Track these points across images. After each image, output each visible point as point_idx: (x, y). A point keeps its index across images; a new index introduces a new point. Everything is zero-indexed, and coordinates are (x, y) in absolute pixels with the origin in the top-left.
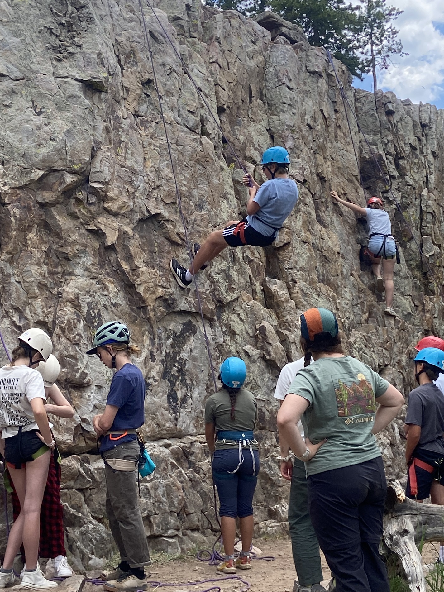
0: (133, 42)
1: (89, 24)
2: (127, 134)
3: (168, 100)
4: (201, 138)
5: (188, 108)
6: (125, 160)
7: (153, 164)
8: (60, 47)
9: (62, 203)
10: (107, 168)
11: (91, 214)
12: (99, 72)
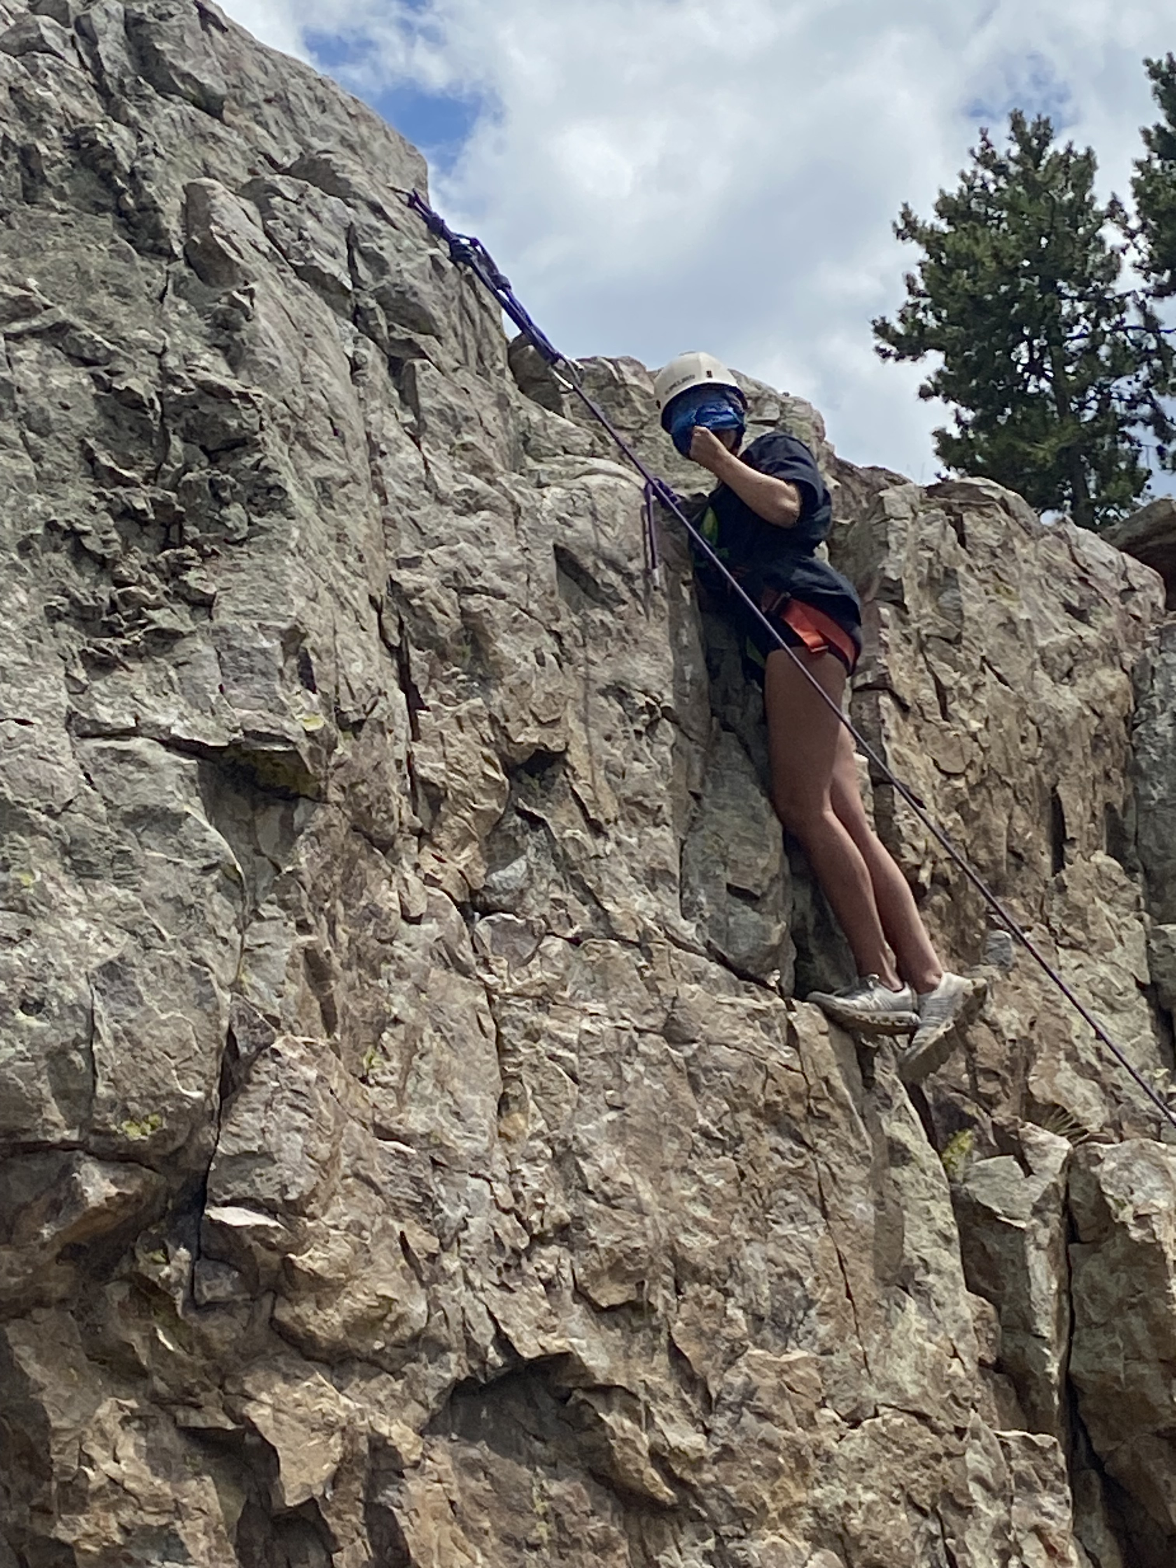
0: (472, 591)
1: (260, 515)
2: (419, 989)
3: (634, 840)
4: (791, 1008)
5: (728, 877)
6: (401, 1102)
7: (541, 1124)
8: (114, 607)
9: (63, 1301)
10: (299, 1138)
11: (209, 1353)
12: (282, 710)
